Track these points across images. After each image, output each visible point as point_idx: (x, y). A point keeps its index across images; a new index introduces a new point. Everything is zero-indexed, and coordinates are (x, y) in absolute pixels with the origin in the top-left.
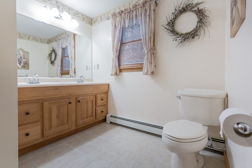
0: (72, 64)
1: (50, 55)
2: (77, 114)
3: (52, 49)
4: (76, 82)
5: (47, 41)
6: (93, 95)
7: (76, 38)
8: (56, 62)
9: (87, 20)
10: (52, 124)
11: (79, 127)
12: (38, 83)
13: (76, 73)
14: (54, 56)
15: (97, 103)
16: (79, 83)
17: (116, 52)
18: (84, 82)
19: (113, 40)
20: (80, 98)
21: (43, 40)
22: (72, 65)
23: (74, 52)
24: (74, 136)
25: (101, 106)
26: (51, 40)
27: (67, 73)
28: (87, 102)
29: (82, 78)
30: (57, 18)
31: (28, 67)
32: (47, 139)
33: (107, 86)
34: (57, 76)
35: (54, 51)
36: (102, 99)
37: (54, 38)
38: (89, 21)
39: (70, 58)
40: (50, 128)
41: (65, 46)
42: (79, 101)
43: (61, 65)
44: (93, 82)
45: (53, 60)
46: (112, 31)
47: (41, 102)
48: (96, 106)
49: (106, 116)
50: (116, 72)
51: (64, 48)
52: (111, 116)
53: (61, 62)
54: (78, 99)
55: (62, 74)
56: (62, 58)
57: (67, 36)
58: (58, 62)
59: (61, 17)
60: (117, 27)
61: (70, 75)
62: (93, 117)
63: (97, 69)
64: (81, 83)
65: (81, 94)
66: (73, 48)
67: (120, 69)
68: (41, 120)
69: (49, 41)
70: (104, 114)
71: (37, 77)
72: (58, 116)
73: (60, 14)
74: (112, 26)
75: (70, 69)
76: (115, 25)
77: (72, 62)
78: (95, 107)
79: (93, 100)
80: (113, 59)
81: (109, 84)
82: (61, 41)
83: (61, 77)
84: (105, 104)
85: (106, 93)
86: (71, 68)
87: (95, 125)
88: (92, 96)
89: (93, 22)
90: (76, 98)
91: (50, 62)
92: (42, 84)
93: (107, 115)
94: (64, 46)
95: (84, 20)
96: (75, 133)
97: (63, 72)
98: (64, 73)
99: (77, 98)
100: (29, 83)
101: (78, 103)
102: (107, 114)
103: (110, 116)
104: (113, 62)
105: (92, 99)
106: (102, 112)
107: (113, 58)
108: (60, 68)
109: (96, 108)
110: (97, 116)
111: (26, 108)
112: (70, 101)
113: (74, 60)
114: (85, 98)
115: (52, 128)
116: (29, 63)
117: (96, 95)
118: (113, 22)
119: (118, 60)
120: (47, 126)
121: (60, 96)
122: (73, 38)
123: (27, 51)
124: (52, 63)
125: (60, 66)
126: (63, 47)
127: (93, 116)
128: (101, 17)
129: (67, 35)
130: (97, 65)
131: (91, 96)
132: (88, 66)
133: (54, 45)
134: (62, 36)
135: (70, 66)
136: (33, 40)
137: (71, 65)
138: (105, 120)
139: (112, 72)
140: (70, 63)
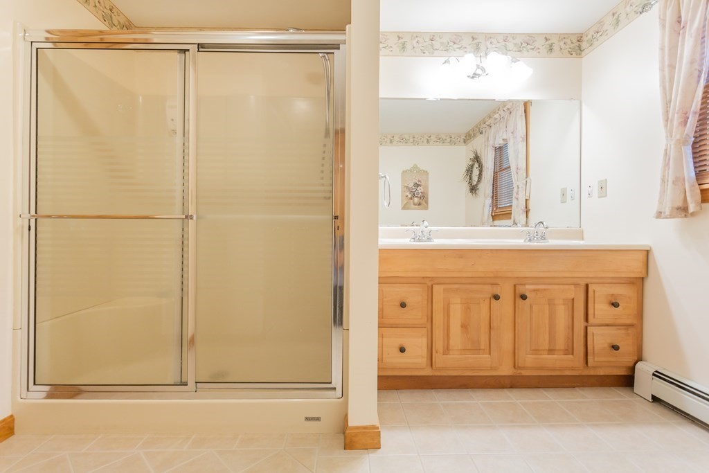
0: (520, 189)
1: (469, 171)
2: (516, 332)
3: (472, 156)
4: (523, 241)
5: (463, 137)
6: (576, 285)
7: (532, 110)
8: (481, 186)
9: (563, 46)
10: (452, 342)
11: (525, 373)
12: (429, 239)
13: (530, 214)
14: (478, 173)
15: (591, 312)
16: (532, 244)
17: (680, 123)
18: (550, 241)
19: (667, 79)
20: (528, 287)
21: (457, 137)
22: (518, 191)
23: (525, 153)
24: (506, 392)
25: (607, 325)
26: (471, 133)
27: (507, 214)
28: (551, 303)
29: (541, 228)
30: (475, 76)
31: (427, 203)
32: (439, 374)
33: (642, 257)
34: (483, 224)
35: (477, 159)
36: (614, 301)
37: (479, 126)
38: (572, 46)
39: (515, 172)
40: (447, 350)
41: (502, 142)
42: (524, 297)
43: (493, 193)
44: (583, 239)
45: (475, 183)
46: (662, 49)
47: (430, 284)
48: (587, 320)
49: (633, 369)
50: (680, 204)
51: (500, 148)
52: (657, 375)
53: (493, 184)
54: (521, 290)
55: (494, 217)
56: (495, 173)
57: (507, 113)
58: (486, 187)
59: (483, 70)
60: (686, 23)
61: (512, 220)
62: (573, 354)
63: (599, 197)
64: (535, 244)
65: (528, 275)
66: (523, 141)
67: (702, 191)
68: (429, 327)
69: (468, 137)
70: (625, 358)
71: (426, 227)
72: (464, 326)
73: (481, 65)
74: (663, 26)
75: (515, 203)
76: (680, 17)
77: (518, 183)
78: (583, 324)
79: (573, 299)
80: (666, 154)
81: (648, 252)
82: (493, 131)
83: (491, 226)
84: (628, 322)
85: (633, 283)
86: (517, 199)
87: (583, 386)
88: (573, 287)
89: (584, 45)
90: (515, 285)
91: (469, 188)
92: (438, 242)
93: (639, 365)
94: (499, 142)
95: (551, 49)
96: (511, 387)
97: (498, 211)
98: (500, 213)
99: (517, 287)
100: (413, 240)
101: (520, 301)
102: (640, 359)
103: (653, 371)
104: (666, 165)
105: (572, 297)
106: (616, 348)
107: (666, 150)
108: (489, 201)
109: (586, 328)
110: (590, 358)
111: (401, 292)
112: (497, 291)
113: (525, 174)
114: (545, 290)
115: (451, 352)
116: (428, 195)
117: (587, 286)
118: (669, 12)
119: (694, 153)
120: (439, 345)
121: (470, 275)
122: (524, 114)
123: (425, 169)
124: (473, 189)
125: (491, 194)
126: (497, 146)
127: (575, 353)
128: (616, 15)
129: (508, 109)
130: (600, 182)
131: (566, 287)
132: (566, 188)
133: (478, 144)
134: (495, 116)
135: (515, 195)
136: (436, 143)
137: (515, 190)
138: (627, 381)
139: (661, 202)
140: (515, 186)
